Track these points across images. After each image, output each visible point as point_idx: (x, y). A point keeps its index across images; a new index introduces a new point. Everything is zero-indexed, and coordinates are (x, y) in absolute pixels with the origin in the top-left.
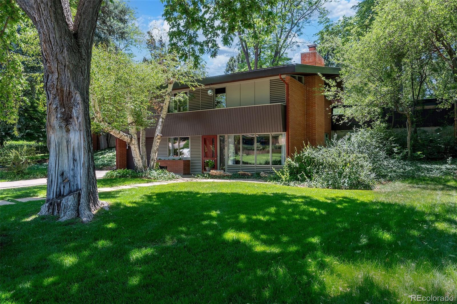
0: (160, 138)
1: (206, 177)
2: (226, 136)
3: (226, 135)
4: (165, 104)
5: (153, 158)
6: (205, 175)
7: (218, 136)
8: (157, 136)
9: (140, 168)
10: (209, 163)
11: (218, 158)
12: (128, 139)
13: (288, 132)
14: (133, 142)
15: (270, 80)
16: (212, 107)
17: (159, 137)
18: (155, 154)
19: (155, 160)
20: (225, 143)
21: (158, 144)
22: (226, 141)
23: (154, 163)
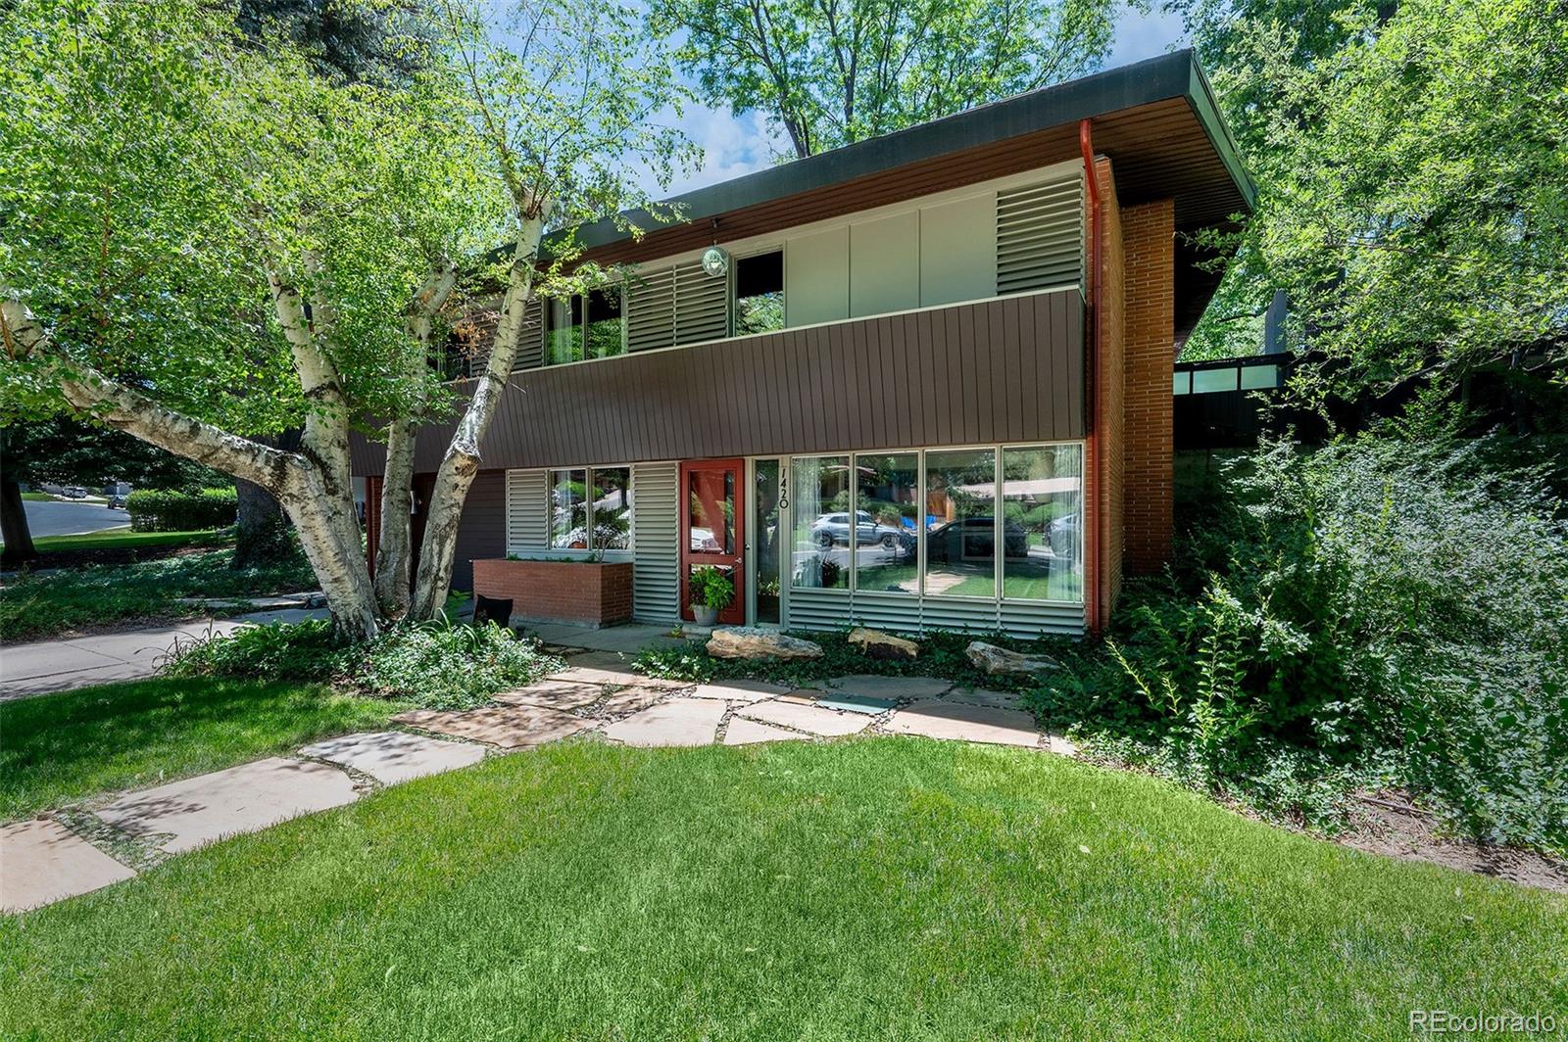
0: (469, 467)
1: (688, 668)
2: (784, 461)
3: (786, 457)
4: (507, 312)
5: (431, 566)
6: (685, 660)
7: (750, 462)
8: (453, 456)
9: (347, 621)
10: (707, 589)
11: (751, 555)
12: (259, 470)
13: (1101, 436)
14: (294, 485)
15: (999, 194)
16: (722, 333)
17: (460, 462)
18: (442, 545)
19: (442, 574)
20: (781, 494)
21: (459, 497)
22: (784, 484)
23: (434, 589)
